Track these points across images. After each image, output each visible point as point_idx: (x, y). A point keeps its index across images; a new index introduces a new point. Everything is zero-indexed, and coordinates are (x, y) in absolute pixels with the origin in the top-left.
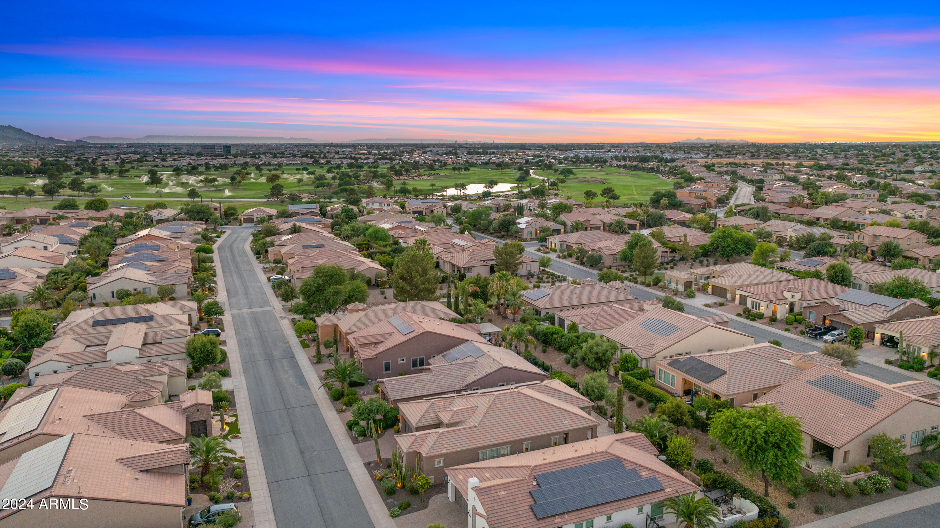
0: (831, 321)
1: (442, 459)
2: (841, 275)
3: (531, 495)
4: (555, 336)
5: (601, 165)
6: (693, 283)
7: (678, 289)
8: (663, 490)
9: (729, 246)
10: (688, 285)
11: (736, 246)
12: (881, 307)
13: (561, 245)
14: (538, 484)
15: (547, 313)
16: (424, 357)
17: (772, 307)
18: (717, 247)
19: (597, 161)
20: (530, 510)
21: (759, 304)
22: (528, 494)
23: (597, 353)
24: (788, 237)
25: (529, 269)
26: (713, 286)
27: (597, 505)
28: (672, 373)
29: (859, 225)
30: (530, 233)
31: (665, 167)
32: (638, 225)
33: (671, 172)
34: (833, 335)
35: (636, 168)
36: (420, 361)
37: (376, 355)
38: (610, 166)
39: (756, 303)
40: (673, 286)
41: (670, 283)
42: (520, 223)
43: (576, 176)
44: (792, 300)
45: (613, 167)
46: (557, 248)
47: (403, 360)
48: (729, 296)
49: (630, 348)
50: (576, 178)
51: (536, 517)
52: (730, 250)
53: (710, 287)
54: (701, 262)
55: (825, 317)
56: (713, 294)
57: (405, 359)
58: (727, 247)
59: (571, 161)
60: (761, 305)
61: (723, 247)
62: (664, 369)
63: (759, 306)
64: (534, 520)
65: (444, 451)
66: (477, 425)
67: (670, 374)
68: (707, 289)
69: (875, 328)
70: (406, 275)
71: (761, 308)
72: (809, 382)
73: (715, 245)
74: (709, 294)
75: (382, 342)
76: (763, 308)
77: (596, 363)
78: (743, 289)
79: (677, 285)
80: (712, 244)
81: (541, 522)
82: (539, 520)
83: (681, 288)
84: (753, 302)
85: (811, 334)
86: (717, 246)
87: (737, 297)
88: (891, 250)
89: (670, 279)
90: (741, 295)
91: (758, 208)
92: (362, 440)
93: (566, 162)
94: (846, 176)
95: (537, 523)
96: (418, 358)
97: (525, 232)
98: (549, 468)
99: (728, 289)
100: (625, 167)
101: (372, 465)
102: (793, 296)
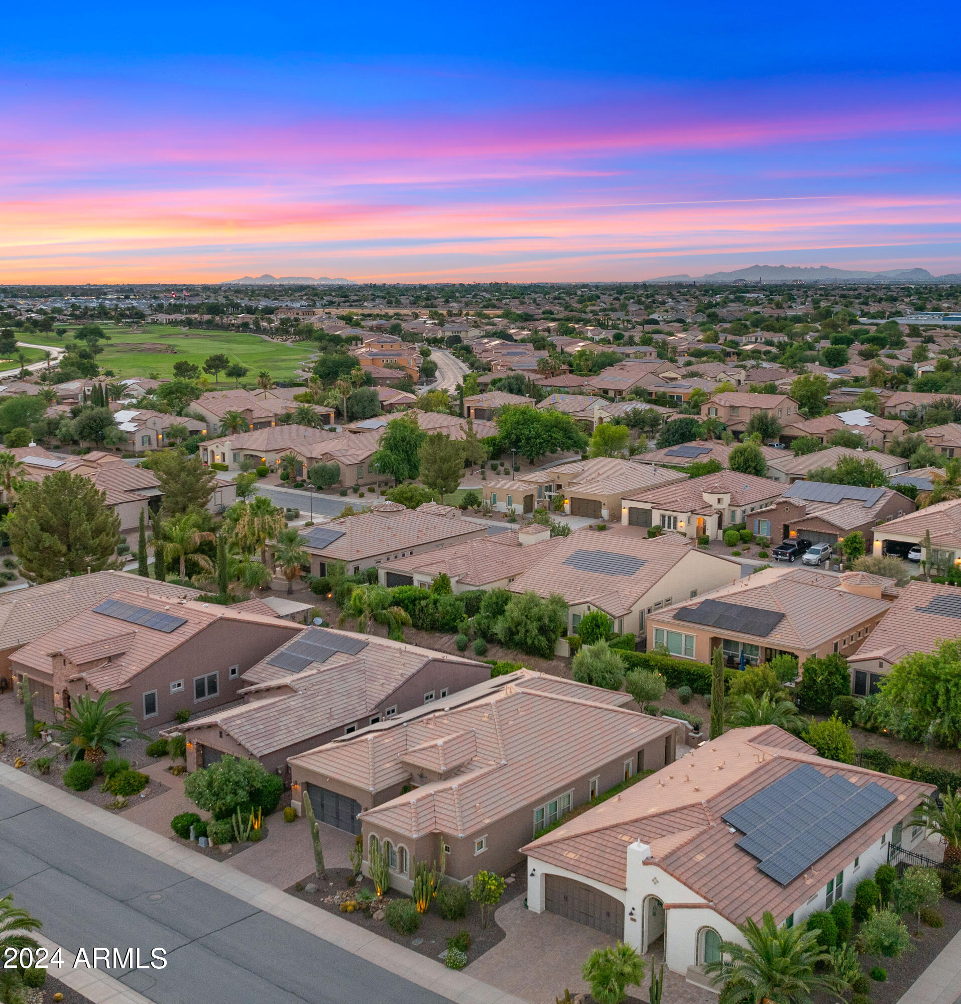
0: (799, 531)
1: (483, 838)
2: (754, 464)
3: (742, 850)
4: (423, 603)
5: (137, 323)
6: (535, 498)
7: (513, 512)
8: (896, 800)
9: (538, 436)
10: (528, 501)
11: (551, 436)
12: (855, 502)
13: (235, 455)
14: (738, 830)
15: (357, 569)
16: (217, 672)
17: (695, 520)
18: (518, 440)
19: (123, 315)
20: (760, 876)
21: (675, 518)
22: (735, 850)
23: (539, 619)
24: (596, 420)
25: (219, 502)
26: (572, 499)
27: (839, 844)
28: (684, 632)
29: (672, 397)
30: (146, 439)
31: (270, 321)
32: (333, 416)
33: (283, 330)
34: (816, 552)
35: (210, 325)
36: (209, 682)
37: (130, 680)
38: (154, 322)
39: (669, 518)
40: (502, 506)
41: (495, 502)
42: (120, 423)
43: (110, 342)
44: (719, 507)
45: (161, 324)
46: (227, 463)
47: (179, 685)
48: (605, 513)
49: (587, 602)
50: (112, 345)
51: (780, 884)
52: (540, 443)
53: (567, 501)
54: (494, 468)
55: (786, 529)
56: (573, 513)
57: (182, 682)
58: (536, 438)
59: (71, 315)
60: (679, 520)
61: (528, 439)
62: (666, 628)
63: (675, 522)
64: (779, 889)
65: (487, 821)
66: (503, 762)
67: (680, 634)
68: (562, 506)
69: (872, 533)
70: (54, 521)
71: (679, 524)
72: (918, 609)
73: (514, 437)
74: (566, 515)
75: (123, 654)
76: (682, 524)
77: (540, 637)
78: (641, 497)
79: (510, 504)
80: (507, 436)
81: (790, 890)
82: (785, 887)
83: (519, 508)
84: (663, 517)
85: (783, 554)
86: (517, 437)
87: (625, 512)
88: (768, 428)
89: (494, 496)
90: (630, 509)
91: (509, 378)
92: (230, 851)
93: (61, 317)
94: (574, 329)
95: (785, 891)
96: (206, 676)
97: (138, 439)
98: (728, 801)
99: (603, 501)
100: (189, 323)
101: (310, 887)
102: (719, 500)
